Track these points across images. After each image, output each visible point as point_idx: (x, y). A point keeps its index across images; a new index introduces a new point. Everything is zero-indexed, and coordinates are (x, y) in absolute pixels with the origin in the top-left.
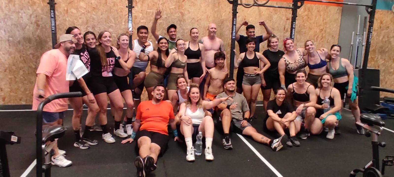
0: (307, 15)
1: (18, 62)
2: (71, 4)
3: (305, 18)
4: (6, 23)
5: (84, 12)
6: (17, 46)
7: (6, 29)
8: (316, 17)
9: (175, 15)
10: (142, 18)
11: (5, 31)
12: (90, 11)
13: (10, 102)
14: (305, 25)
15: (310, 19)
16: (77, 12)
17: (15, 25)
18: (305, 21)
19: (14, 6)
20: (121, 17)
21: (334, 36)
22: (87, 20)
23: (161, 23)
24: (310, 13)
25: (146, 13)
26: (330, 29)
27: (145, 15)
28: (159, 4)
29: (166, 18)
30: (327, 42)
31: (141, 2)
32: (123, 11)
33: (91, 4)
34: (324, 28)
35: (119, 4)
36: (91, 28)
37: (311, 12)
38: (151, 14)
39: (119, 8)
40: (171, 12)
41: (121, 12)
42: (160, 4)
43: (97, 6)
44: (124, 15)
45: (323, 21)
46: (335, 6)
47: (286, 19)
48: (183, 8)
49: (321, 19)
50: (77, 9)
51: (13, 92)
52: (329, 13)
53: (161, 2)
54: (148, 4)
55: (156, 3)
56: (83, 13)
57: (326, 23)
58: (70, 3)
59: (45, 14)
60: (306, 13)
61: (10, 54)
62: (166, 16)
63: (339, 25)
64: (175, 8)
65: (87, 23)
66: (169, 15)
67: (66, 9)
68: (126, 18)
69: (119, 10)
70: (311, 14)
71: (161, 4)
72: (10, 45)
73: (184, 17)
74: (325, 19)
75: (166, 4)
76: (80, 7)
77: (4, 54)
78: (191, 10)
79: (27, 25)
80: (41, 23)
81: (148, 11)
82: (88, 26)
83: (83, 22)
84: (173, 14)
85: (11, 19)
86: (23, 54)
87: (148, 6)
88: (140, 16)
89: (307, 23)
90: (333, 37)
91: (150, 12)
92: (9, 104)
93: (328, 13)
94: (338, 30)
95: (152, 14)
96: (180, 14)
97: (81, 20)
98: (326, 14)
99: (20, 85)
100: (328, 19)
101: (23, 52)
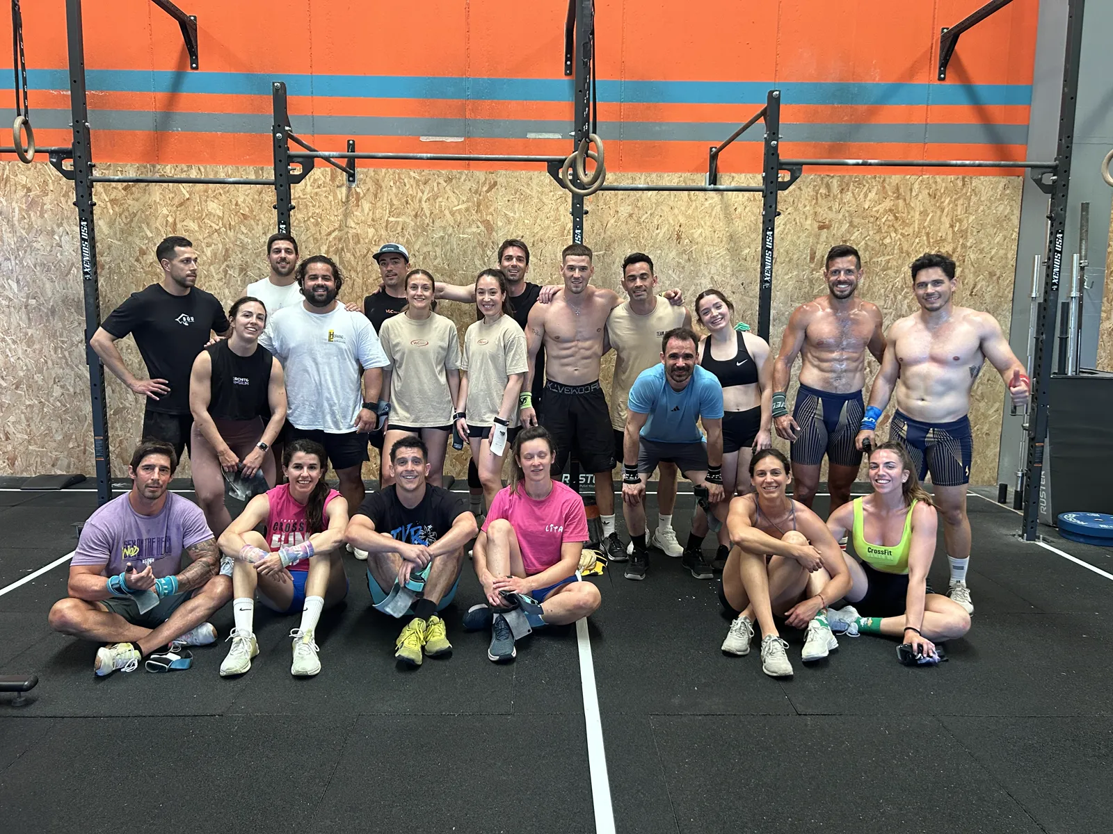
0: (891, 210)
1: (50, 363)
2: (183, 207)
3: (883, 220)
4: (21, 262)
5: (217, 228)
6: (48, 321)
7: (20, 277)
8: (924, 213)
9: (469, 230)
10: (375, 241)
11: (18, 282)
12: (233, 223)
13: (26, 470)
14: (887, 241)
15: (905, 224)
16: (200, 227)
17: (43, 265)
18: (884, 229)
19: (42, 216)
20: (316, 240)
21: (998, 274)
22: (227, 250)
23: (429, 252)
24: (901, 201)
25: (386, 226)
26: (981, 251)
27: (383, 232)
28: (420, 201)
29: (442, 238)
30: (971, 295)
31: (370, 197)
32: (322, 221)
33: (237, 204)
34: (959, 249)
35: (311, 204)
36: (237, 271)
37: (905, 200)
38: (399, 229)
39: (310, 214)
40: (455, 221)
41: (317, 224)
42: (424, 199)
43: (252, 211)
44: (324, 233)
45: (952, 226)
46: (994, 175)
47: (816, 225)
48: (491, 210)
49: (946, 221)
50: (199, 219)
51: (36, 444)
52: (974, 199)
53: (425, 194)
54: (391, 201)
55: (413, 197)
56: (216, 231)
57: (964, 234)
58: (181, 205)
59: (118, 236)
60: (888, 204)
61: (30, 342)
62: (442, 234)
63: (1015, 235)
64: (467, 210)
65: (226, 257)
66: (450, 231)
67: (170, 220)
68: (330, 242)
69: (312, 220)
70: (907, 205)
71: (428, 199)
72: (29, 319)
73: (494, 234)
74: (960, 221)
75: (440, 199)
76: (207, 215)
77: (14, 342)
78: (515, 214)
79: (73, 264)
80: (108, 259)
81: (391, 219)
82: (227, 266)
83: (215, 254)
84: (461, 226)
85: (33, 250)
86: (63, 342)
87: (392, 205)
88: (370, 235)
89: (893, 235)
90: (995, 278)
91: (398, 223)
92: (25, 475)
93: (969, 199)
94: (1011, 254)
95: (402, 229)
96: (482, 228)
97: (210, 249)
98: (960, 202)
99: (54, 425)
100: (972, 218)
101: (61, 335)
